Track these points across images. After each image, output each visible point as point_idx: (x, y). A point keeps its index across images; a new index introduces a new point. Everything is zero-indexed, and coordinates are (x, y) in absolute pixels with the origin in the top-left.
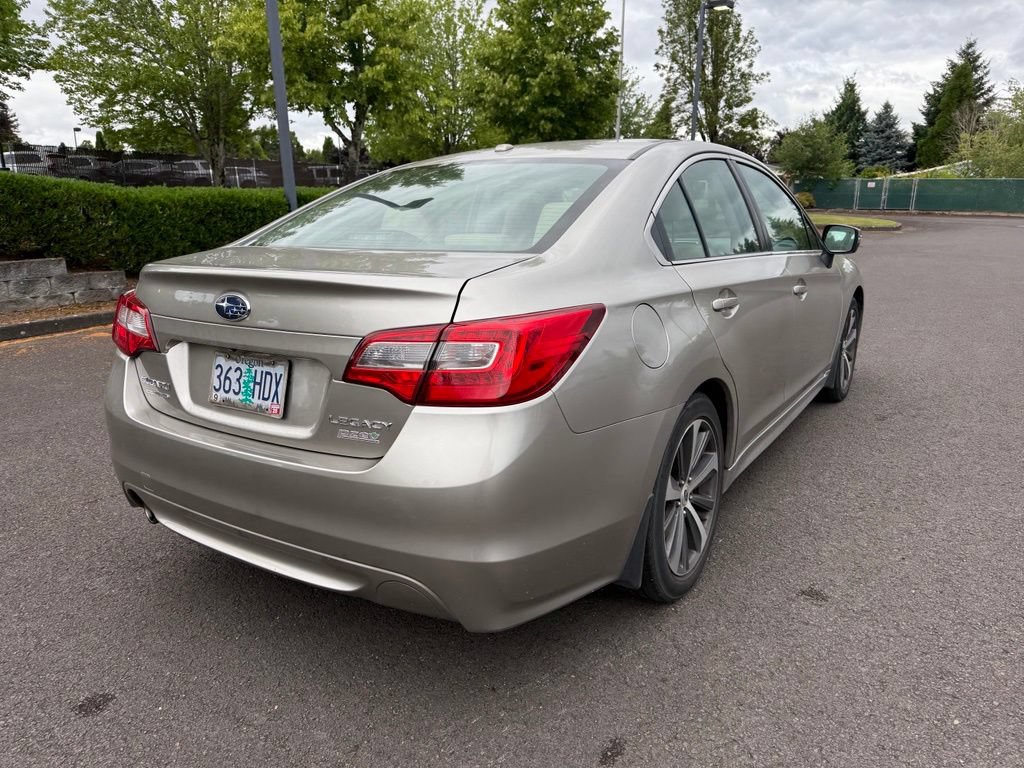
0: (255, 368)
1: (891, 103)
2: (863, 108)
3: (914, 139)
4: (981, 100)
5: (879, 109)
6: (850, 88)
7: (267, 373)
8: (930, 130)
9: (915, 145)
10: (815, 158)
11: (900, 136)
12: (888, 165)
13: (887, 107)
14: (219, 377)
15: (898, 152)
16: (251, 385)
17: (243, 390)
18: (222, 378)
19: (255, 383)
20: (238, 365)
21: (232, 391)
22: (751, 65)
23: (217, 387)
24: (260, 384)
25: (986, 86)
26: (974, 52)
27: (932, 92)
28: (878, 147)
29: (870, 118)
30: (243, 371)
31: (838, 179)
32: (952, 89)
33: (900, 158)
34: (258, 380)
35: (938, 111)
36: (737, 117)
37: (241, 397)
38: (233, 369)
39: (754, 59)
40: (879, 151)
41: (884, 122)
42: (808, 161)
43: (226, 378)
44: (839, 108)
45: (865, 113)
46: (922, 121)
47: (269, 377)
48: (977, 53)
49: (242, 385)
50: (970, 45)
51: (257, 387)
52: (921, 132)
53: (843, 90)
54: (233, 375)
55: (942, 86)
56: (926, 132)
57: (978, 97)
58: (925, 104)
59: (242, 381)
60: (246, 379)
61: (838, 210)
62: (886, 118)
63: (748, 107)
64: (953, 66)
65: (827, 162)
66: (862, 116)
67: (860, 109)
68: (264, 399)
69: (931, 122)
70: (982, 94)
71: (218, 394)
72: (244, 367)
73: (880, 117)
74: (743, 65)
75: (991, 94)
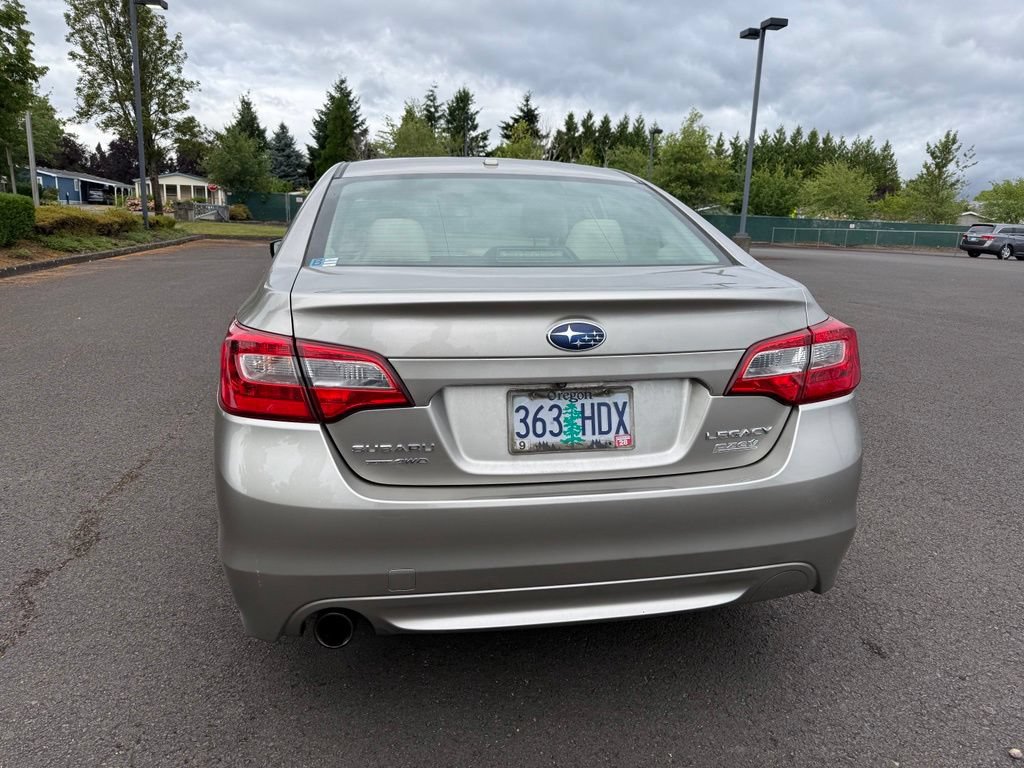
0: (580, 402)
1: (286, 124)
2: (262, 127)
3: (310, 160)
4: (357, 131)
5: (277, 129)
6: (246, 106)
7: (600, 405)
8: (322, 152)
9: (312, 165)
10: (245, 171)
11: (299, 156)
12: (292, 182)
13: (283, 127)
14: (523, 421)
15: (300, 171)
16: (579, 422)
17: (565, 429)
18: (530, 421)
19: (584, 419)
20: (552, 403)
21: (548, 433)
22: (179, 71)
23: (523, 432)
24: (592, 418)
25: (360, 119)
26: (346, 88)
27: (318, 119)
28: (281, 164)
29: (270, 135)
30: (563, 407)
31: (269, 193)
32: (335, 118)
33: (302, 176)
34: (588, 413)
35: (326, 137)
36: (174, 124)
37: (563, 437)
38: (547, 408)
39: (181, 65)
40: (283, 168)
41: (283, 142)
42: (239, 173)
43: (536, 420)
44: (239, 123)
45: (264, 131)
46: (314, 144)
47: (604, 410)
48: (349, 89)
49: (563, 424)
50: (343, 82)
51: (588, 423)
52: (316, 154)
53: (240, 107)
54: (548, 416)
55: (325, 114)
56: (320, 154)
57: (355, 128)
58: (314, 129)
59: (562, 419)
60: (568, 416)
61: (274, 222)
62: (284, 138)
63: (186, 114)
64: (332, 98)
65: (256, 176)
66: (261, 133)
67: (258, 127)
68: (601, 433)
69: (322, 146)
70: (358, 126)
71: (525, 440)
72: (563, 403)
73: (278, 135)
74: (171, 69)
75: (365, 127)
